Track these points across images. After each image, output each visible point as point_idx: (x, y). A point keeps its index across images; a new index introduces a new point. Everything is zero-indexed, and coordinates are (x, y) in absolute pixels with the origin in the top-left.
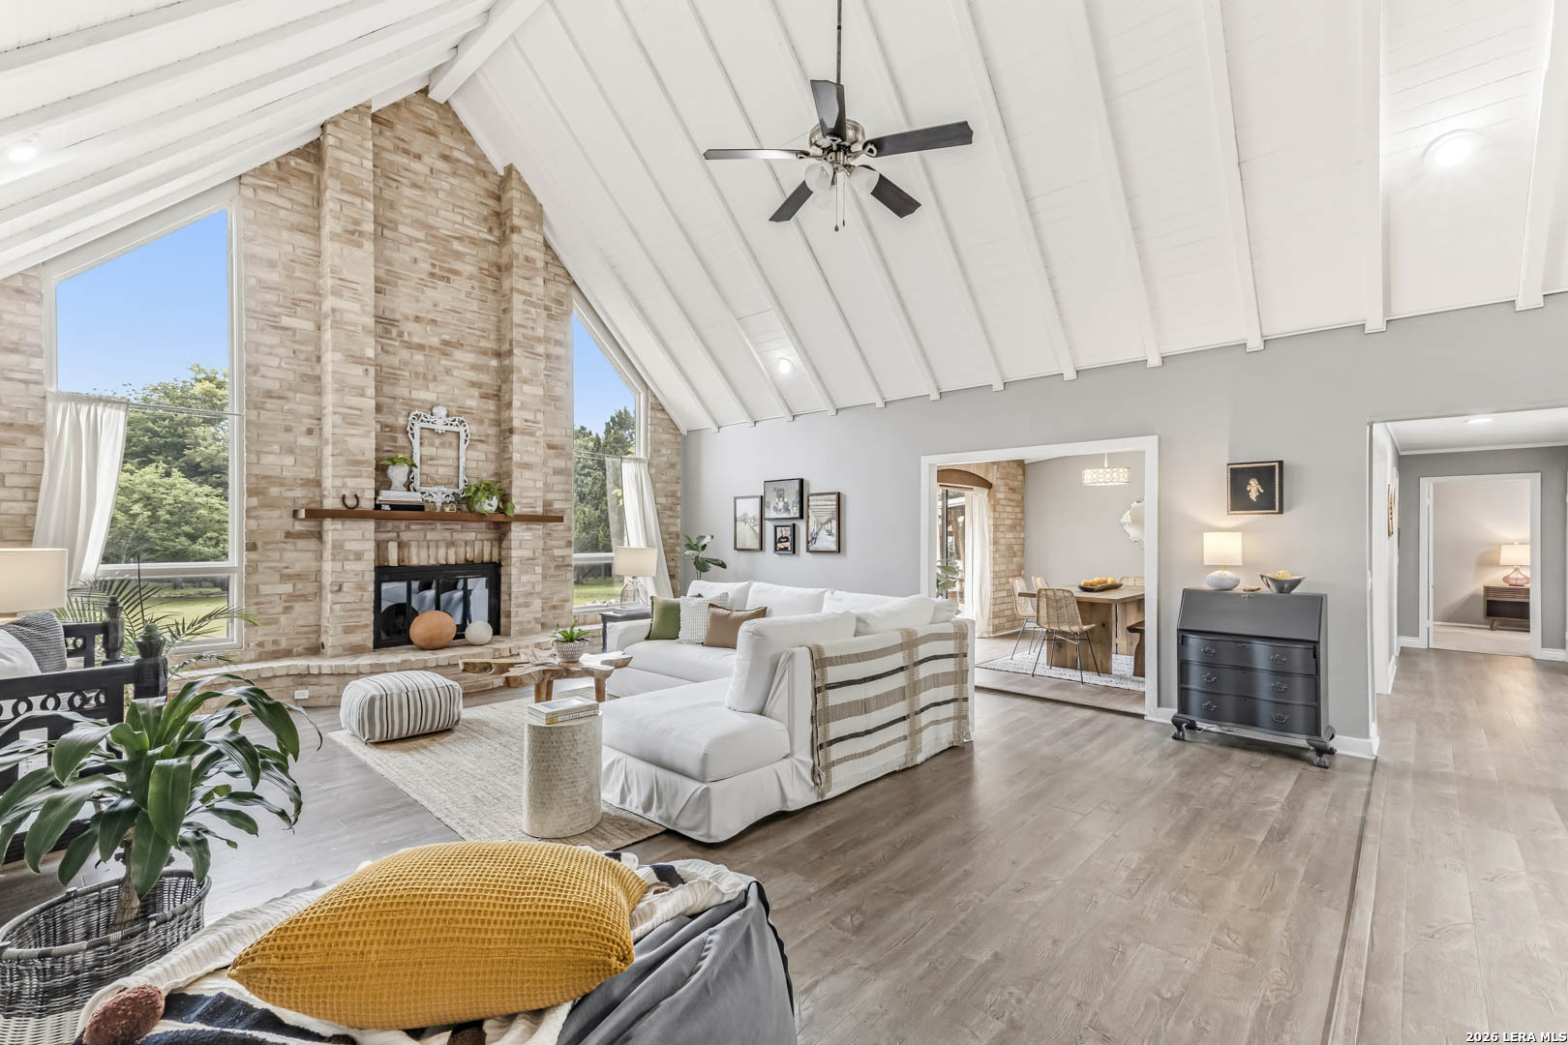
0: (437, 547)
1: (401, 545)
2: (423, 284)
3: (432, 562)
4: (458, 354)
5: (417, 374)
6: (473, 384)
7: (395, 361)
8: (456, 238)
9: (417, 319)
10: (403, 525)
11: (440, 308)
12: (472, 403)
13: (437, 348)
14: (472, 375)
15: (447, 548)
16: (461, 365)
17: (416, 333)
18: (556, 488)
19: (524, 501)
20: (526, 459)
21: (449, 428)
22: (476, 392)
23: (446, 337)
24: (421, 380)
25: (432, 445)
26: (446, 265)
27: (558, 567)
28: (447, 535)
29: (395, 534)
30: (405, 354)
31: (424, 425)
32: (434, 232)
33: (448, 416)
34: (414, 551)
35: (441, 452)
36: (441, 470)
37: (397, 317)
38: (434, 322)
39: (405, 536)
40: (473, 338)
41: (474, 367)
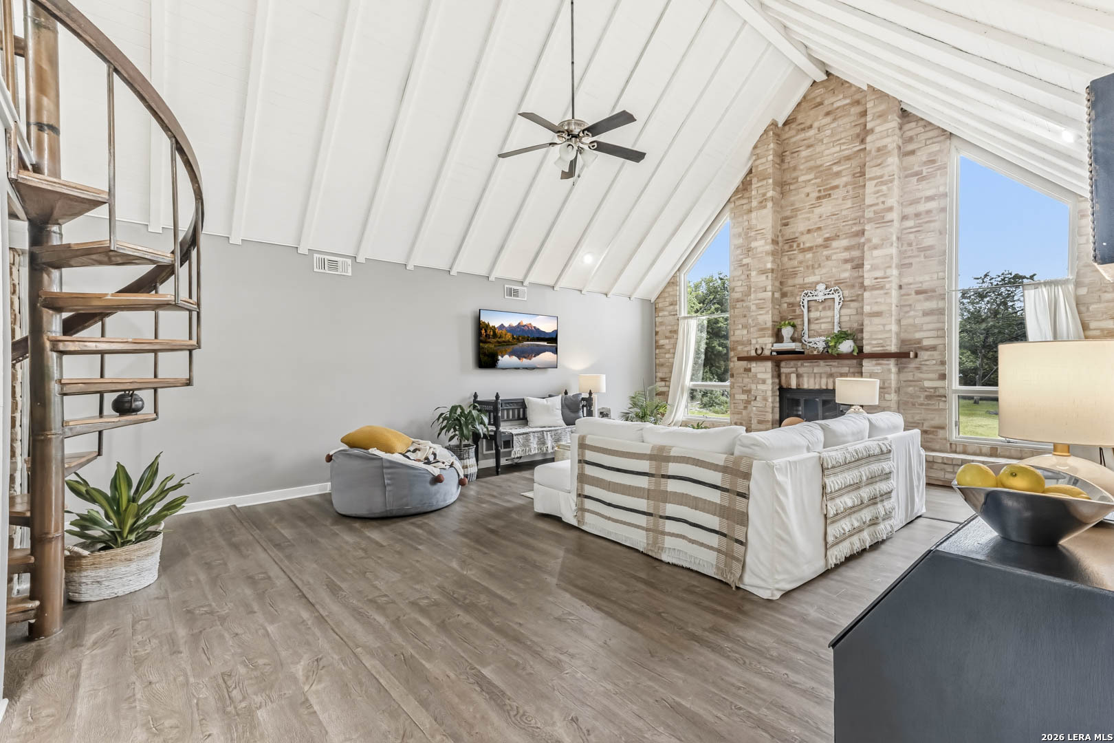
0: (821, 377)
1: (799, 376)
2: (813, 207)
3: (817, 387)
4: (835, 244)
5: (808, 267)
6: (846, 261)
7: (795, 263)
8: (835, 163)
9: (809, 231)
10: (799, 363)
11: (824, 217)
12: (846, 275)
13: (821, 245)
14: (846, 255)
15: (827, 378)
16: (838, 250)
17: (807, 240)
18: (925, 327)
19: (874, 342)
20: (876, 309)
21: (827, 297)
22: (849, 266)
23: (827, 235)
24: (811, 270)
25: (817, 310)
26: (828, 186)
27: (929, 397)
28: (828, 369)
29: (794, 369)
30: (800, 257)
31: (809, 299)
32: (821, 169)
33: (826, 289)
34: (805, 379)
35: (823, 314)
36: (823, 326)
37: (797, 235)
38: (819, 228)
39: (801, 370)
40: (847, 227)
41: (847, 249)
